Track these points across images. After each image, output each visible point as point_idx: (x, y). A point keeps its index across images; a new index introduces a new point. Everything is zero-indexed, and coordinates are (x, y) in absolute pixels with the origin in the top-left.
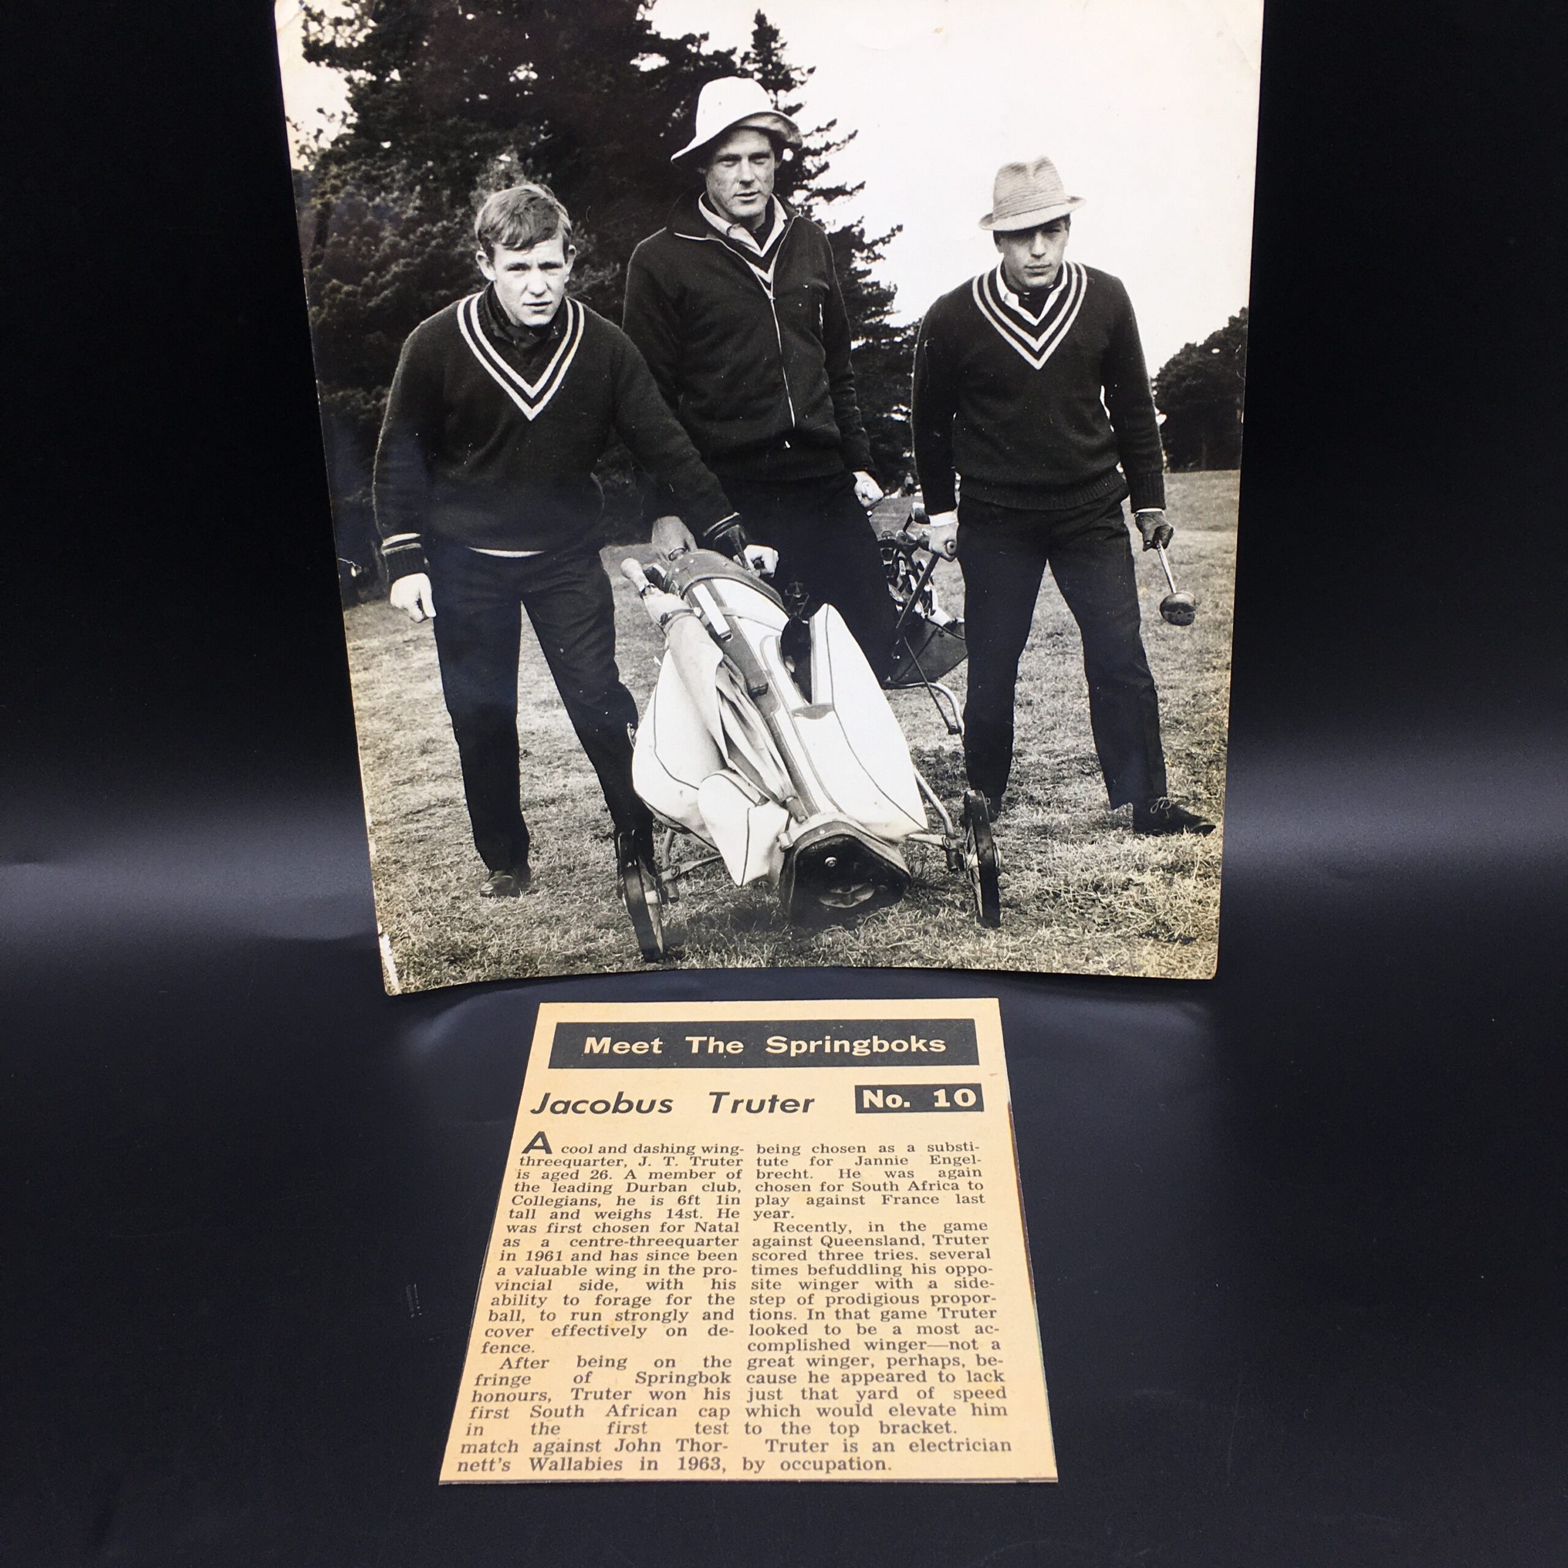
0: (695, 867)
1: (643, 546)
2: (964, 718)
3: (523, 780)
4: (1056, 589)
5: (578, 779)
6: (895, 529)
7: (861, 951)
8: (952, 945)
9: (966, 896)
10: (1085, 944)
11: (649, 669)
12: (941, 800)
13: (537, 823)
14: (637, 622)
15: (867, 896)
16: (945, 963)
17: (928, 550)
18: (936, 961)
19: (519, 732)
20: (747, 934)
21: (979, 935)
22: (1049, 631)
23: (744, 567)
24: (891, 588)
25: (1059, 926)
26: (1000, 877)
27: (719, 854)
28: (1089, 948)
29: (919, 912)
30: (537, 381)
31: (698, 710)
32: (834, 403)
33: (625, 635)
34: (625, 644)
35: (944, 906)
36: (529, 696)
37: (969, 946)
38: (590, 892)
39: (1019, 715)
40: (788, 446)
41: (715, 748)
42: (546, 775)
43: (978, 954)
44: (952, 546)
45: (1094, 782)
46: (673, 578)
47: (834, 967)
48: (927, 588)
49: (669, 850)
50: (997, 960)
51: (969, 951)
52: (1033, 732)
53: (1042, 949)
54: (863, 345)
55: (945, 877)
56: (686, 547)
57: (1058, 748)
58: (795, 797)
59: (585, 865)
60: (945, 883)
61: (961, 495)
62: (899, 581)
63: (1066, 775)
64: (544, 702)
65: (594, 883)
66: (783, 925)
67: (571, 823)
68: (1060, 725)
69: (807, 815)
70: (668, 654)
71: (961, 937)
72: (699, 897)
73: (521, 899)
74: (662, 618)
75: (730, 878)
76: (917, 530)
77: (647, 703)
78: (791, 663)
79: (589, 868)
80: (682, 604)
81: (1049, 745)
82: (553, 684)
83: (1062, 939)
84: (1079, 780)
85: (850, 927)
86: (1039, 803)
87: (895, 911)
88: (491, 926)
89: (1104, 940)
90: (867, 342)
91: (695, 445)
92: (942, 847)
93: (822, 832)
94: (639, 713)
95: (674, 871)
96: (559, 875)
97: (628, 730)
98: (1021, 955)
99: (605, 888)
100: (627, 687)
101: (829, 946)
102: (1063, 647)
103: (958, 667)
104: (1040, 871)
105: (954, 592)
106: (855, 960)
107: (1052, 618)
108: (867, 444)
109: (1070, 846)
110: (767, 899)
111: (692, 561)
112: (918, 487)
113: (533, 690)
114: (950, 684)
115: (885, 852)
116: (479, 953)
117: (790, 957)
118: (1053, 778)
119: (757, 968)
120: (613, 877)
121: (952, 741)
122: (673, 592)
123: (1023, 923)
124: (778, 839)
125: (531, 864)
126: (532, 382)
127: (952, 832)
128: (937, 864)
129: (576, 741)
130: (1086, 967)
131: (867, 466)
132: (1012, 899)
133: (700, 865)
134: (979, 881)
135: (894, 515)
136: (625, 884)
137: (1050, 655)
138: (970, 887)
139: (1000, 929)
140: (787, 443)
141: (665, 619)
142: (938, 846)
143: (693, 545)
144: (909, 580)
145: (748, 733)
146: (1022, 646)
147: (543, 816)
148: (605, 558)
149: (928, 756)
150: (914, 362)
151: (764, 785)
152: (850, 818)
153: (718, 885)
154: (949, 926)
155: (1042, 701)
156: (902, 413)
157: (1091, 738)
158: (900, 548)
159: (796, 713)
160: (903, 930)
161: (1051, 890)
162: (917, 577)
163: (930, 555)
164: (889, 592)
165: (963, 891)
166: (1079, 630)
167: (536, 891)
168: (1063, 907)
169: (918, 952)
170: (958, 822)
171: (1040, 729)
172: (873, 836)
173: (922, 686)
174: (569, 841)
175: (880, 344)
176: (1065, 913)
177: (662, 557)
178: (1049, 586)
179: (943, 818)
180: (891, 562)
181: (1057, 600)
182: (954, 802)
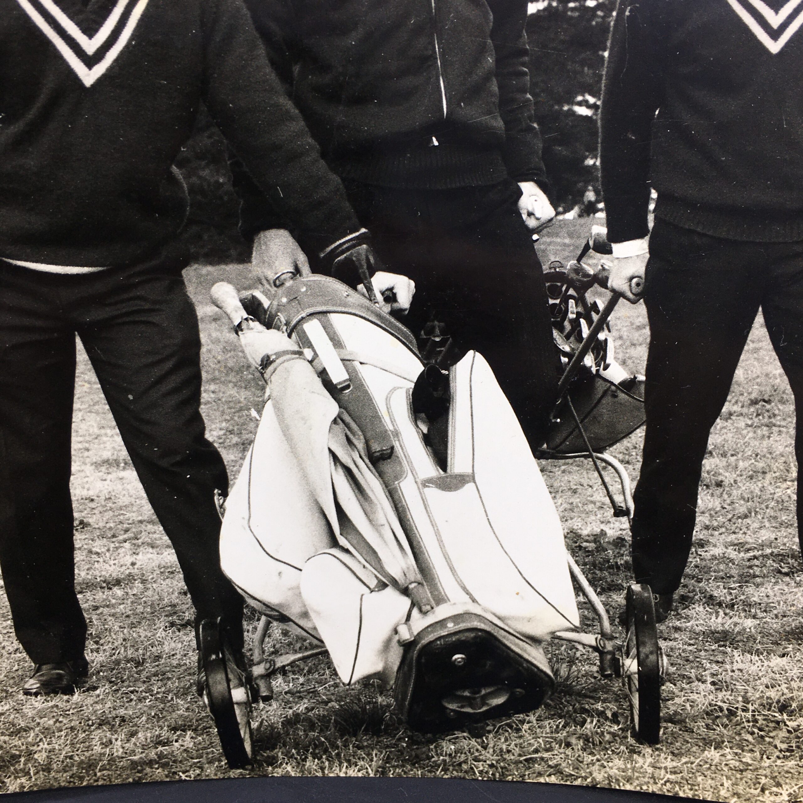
0: (294, 662)
1: (241, 267)
2: (635, 498)
3: (78, 557)
4: (767, 344)
5: (150, 556)
6: (567, 258)
7: (488, 762)
8: (598, 760)
9: (620, 707)
10: (761, 772)
11: (243, 424)
12: (599, 594)
13: (96, 608)
14: (230, 364)
15: (499, 701)
16: (589, 780)
17: (606, 287)
18: (577, 778)
19: (73, 498)
20: (354, 739)
21: (633, 751)
22: (753, 396)
23: (371, 300)
24: (555, 333)
25: (731, 748)
26: (663, 688)
27: (324, 646)
28: (766, 776)
29: (562, 722)
30: (96, 31)
31: (305, 477)
32: (499, 88)
33: (214, 380)
34: (213, 392)
35: (592, 716)
36: (86, 454)
37: (618, 763)
38: (163, 689)
39: (705, 498)
40: (436, 143)
41: (324, 522)
42: (108, 550)
43: (629, 773)
44: (638, 285)
45: (793, 584)
46: (278, 310)
47: (455, 777)
48: (601, 336)
49: (262, 641)
50: (652, 781)
51: (618, 769)
52: (721, 519)
53: (708, 773)
54: (545, 9)
55: (596, 684)
56: (297, 271)
57: (750, 541)
58: (419, 583)
59: (158, 658)
60: (595, 690)
61: (656, 218)
62: (567, 325)
63: (757, 573)
64: (106, 462)
65: (169, 679)
66: (397, 729)
67: (140, 609)
68: (756, 512)
69: (434, 605)
70: (269, 406)
71: (609, 752)
72: (297, 695)
73: (76, 697)
74: (262, 361)
75: (336, 674)
76: (595, 261)
77: (241, 466)
78: (424, 422)
79: (163, 661)
80: (290, 344)
81: (740, 536)
82: (119, 439)
83: (733, 763)
84: (773, 580)
85: (477, 734)
86: (720, 604)
87: (533, 718)
88: (37, 729)
89: (785, 768)
90: (550, 5)
91: (314, 136)
92: (596, 649)
93: (450, 625)
94: (231, 477)
95: (268, 665)
96: (124, 669)
97: (216, 498)
98: (682, 778)
99: (182, 684)
100: (216, 445)
101: (450, 755)
102: (770, 417)
103: (633, 436)
104: (713, 683)
105: (635, 342)
106: (481, 772)
107: (758, 380)
108: (539, 145)
109: (755, 658)
110: (380, 699)
111: (304, 289)
112: (601, 205)
113: (91, 446)
114: (621, 456)
115: (525, 651)
116: (22, 759)
117: (403, 766)
118: (741, 576)
119: (363, 778)
120: (192, 671)
121: (617, 525)
122: (278, 328)
123: (688, 742)
124: (396, 632)
125: (88, 656)
126: (90, 32)
127: (609, 631)
128: (587, 667)
129: (148, 510)
130: (760, 798)
131: (536, 175)
132: (676, 713)
133: (299, 659)
134: (638, 690)
135: (567, 241)
136: (207, 680)
137: (751, 426)
138: (626, 697)
139: (658, 746)
140: (434, 139)
141: (266, 362)
142: (591, 646)
143: (305, 269)
144: (579, 325)
145: (366, 505)
146: (716, 413)
147: (104, 600)
148: (190, 281)
149: (587, 541)
150: (610, 35)
151: (382, 567)
152: (485, 610)
153: (320, 683)
154: (597, 739)
155: (735, 482)
156: (589, 106)
157: (794, 531)
158: (571, 284)
159: (426, 483)
160: (540, 740)
161: (725, 706)
162: (590, 322)
163: (609, 295)
164: (552, 339)
165: (616, 701)
166: (793, 396)
167: (95, 688)
168: (738, 728)
169: (557, 766)
170: (617, 620)
171: (730, 516)
172: (511, 631)
173: (585, 457)
174: (137, 629)
175: (566, 9)
176: (740, 734)
177: (265, 282)
178: (760, 341)
179: (599, 615)
180: (558, 301)
181: (767, 358)
182: (615, 597)
